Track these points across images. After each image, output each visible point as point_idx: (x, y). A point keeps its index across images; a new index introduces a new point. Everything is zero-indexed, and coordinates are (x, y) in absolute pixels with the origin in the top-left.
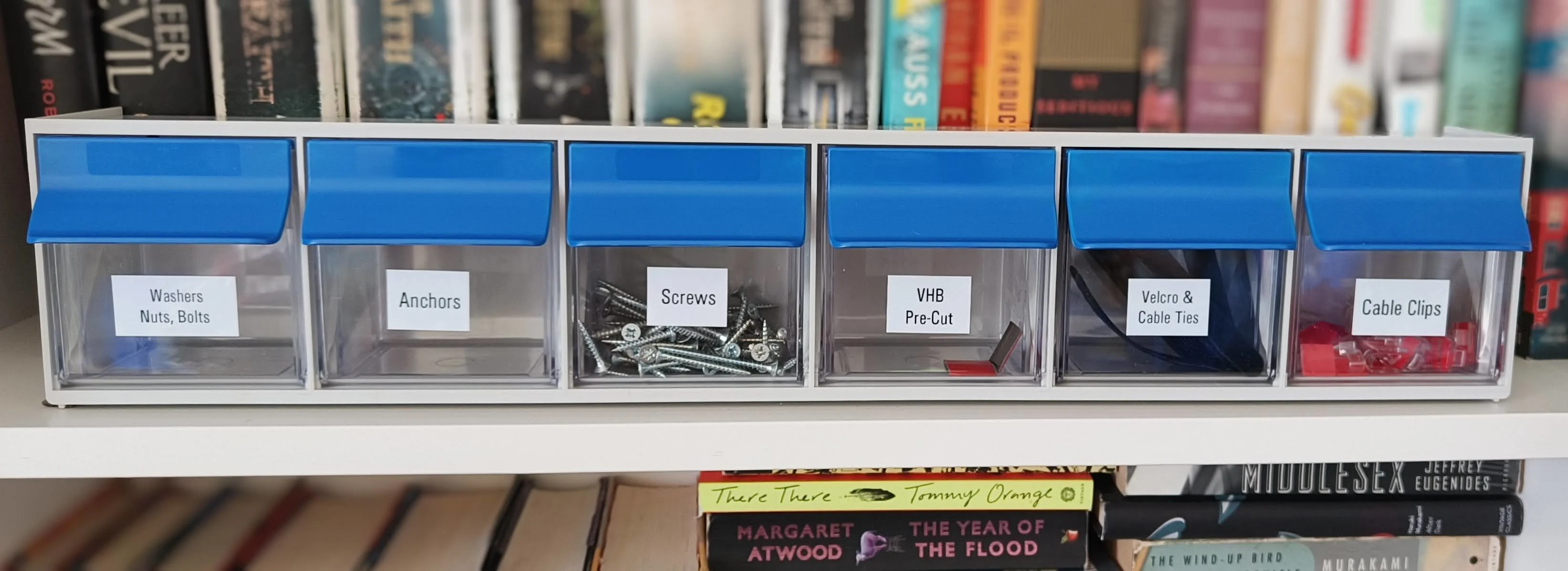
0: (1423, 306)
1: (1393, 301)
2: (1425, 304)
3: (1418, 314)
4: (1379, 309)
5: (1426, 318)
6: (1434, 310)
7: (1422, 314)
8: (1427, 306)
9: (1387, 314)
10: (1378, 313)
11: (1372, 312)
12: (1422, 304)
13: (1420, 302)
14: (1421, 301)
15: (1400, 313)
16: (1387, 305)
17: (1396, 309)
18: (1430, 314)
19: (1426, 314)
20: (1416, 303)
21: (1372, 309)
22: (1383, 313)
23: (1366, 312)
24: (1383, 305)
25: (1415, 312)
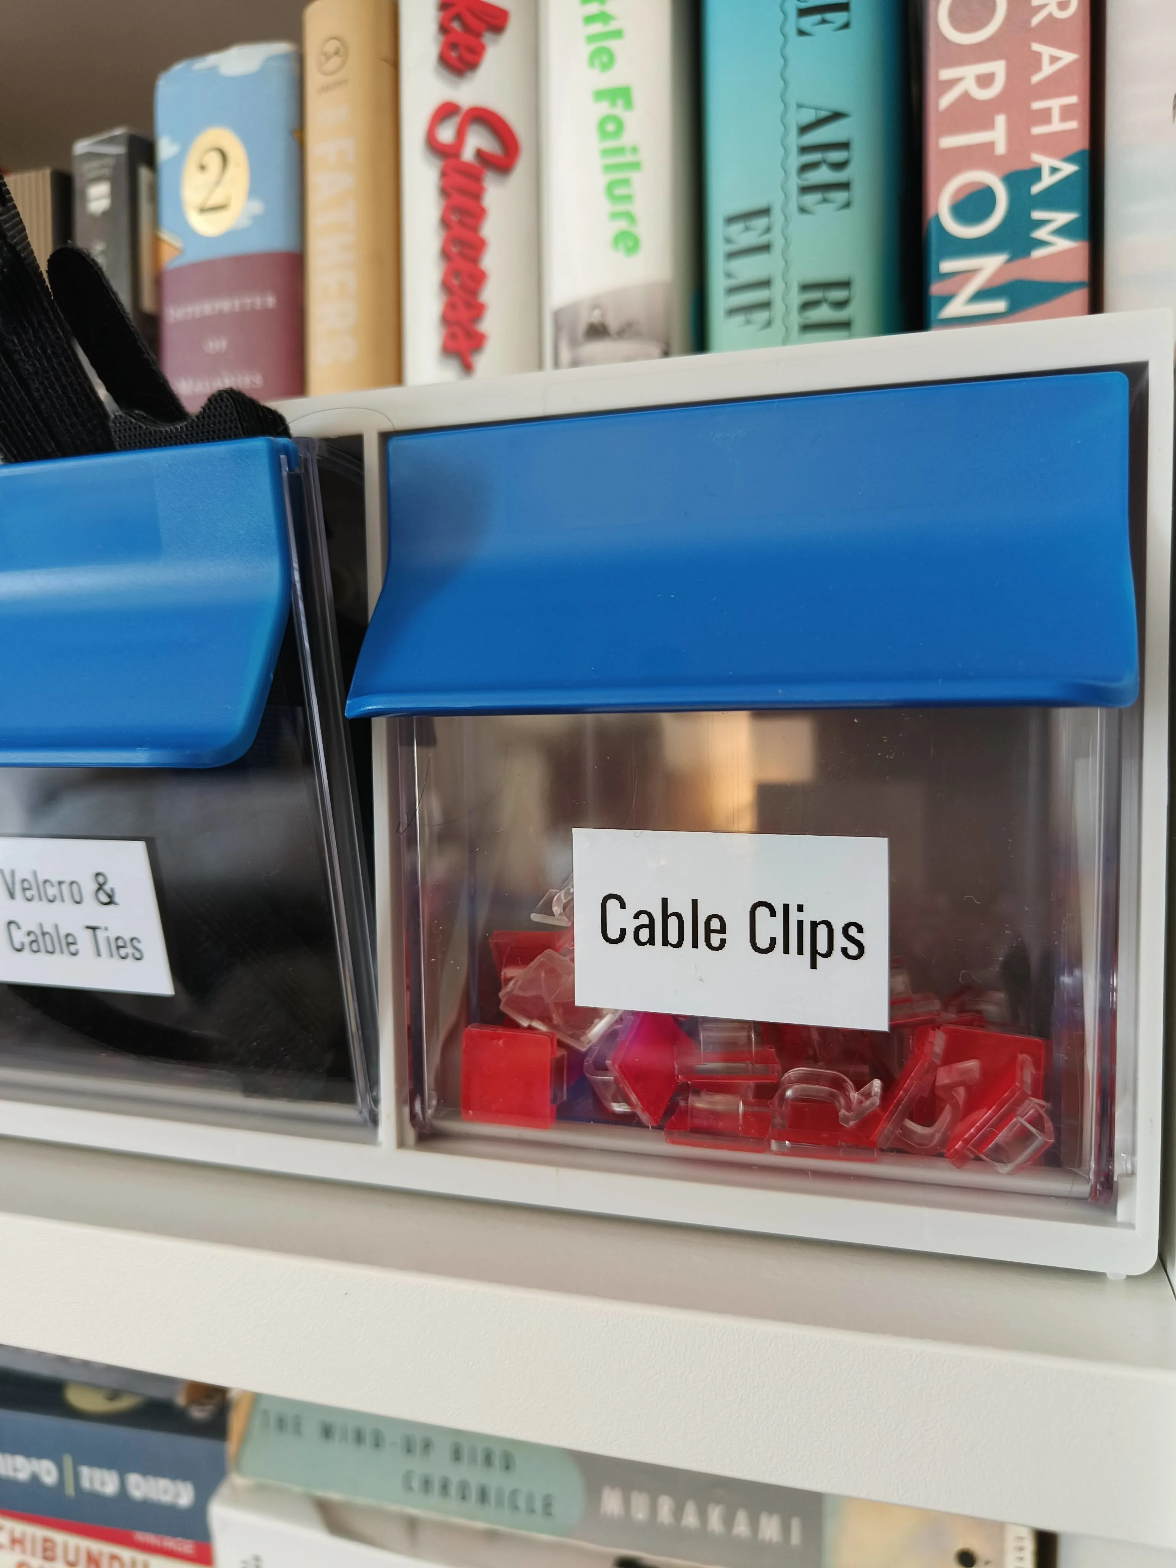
0: (800, 923)
1: (695, 903)
2: (807, 918)
3: (786, 951)
4: (651, 926)
5: (814, 966)
6: (840, 941)
7: (800, 952)
8: (814, 925)
9: (679, 945)
10: (651, 941)
11: (630, 935)
12: (794, 917)
13: (786, 907)
14: (793, 910)
15: (723, 942)
16: (679, 916)
17: (708, 931)
18: (828, 954)
19: (814, 952)
20: (773, 913)
21: (631, 926)
22: (665, 943)
23: (614, 934)
24: (665, 917)
25: (773, 941)
